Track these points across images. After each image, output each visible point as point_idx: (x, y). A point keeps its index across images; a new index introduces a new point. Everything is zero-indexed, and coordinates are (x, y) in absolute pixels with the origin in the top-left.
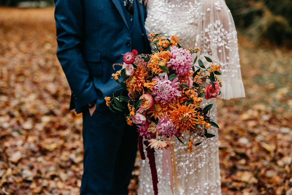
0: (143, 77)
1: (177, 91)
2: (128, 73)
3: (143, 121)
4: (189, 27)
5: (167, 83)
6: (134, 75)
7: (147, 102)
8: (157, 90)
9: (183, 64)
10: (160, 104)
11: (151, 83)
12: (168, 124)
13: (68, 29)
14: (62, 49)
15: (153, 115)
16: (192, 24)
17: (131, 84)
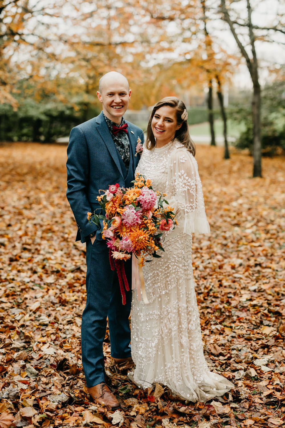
0: (118, 204)
1: (139, 219)
2: (108, 199)
3: (111, 236)
4: (161, 175)
5: (133, 212)
6: (112, 201)
7: (116, 222)
8: (125, 215)
9: (148, 201)
10: (125, 226)
11: (121, 210)
12: (127, 242)
13: (77, 177)
14: (71, 191)
15: (119, 233)
16: (163, 173)
17: (109, 207)
